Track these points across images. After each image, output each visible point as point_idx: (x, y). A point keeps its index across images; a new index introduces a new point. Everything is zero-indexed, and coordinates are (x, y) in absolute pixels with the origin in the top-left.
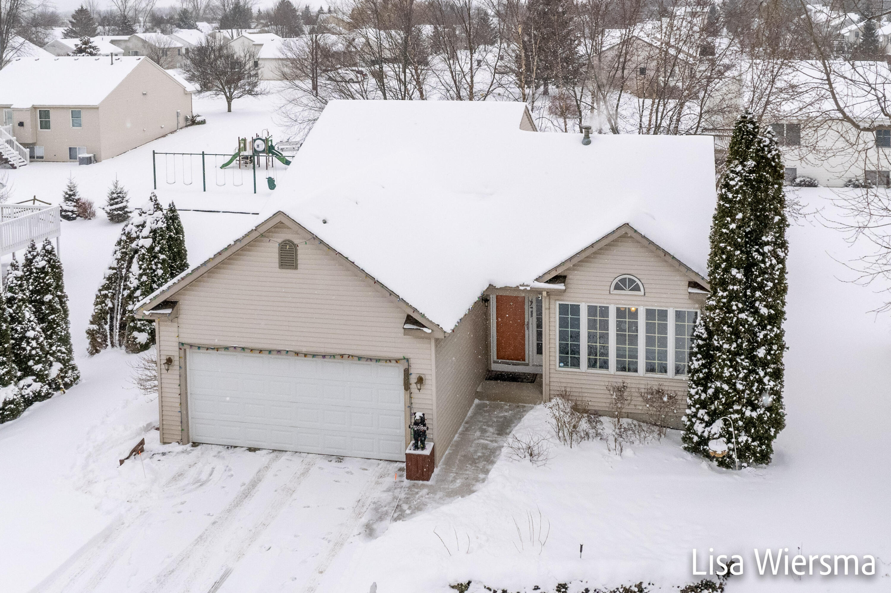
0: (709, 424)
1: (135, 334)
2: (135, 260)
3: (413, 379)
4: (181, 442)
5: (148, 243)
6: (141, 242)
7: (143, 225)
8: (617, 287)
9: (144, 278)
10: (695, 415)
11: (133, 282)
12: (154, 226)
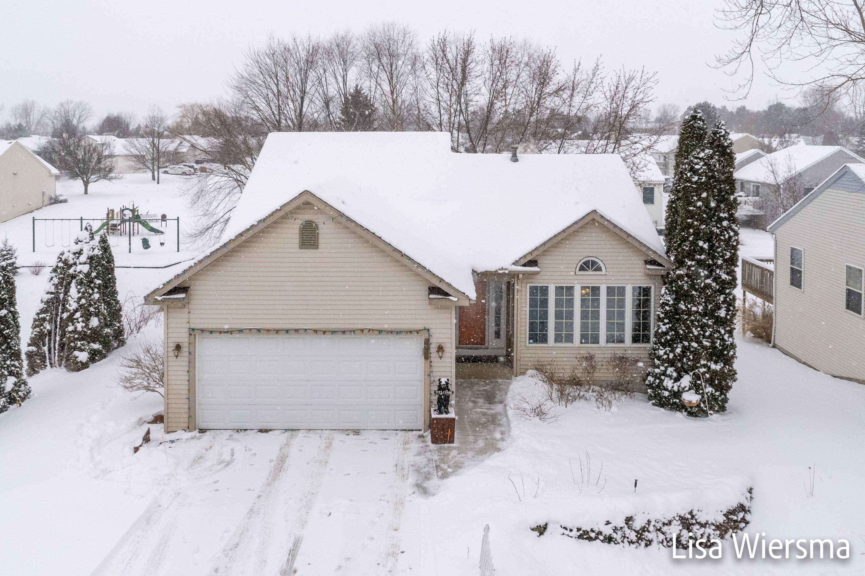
0: (677, 380)
1: (76, 353)
2: (73, 285)
3: (433, 349)
4: (189, 428)
5: (86, 268)
6: (79, 268)
7: (80, 253)
8: (582, 269)
9: (83, 301)
10: (664, 374)
11: (73, 305)
12: (91, 253)
